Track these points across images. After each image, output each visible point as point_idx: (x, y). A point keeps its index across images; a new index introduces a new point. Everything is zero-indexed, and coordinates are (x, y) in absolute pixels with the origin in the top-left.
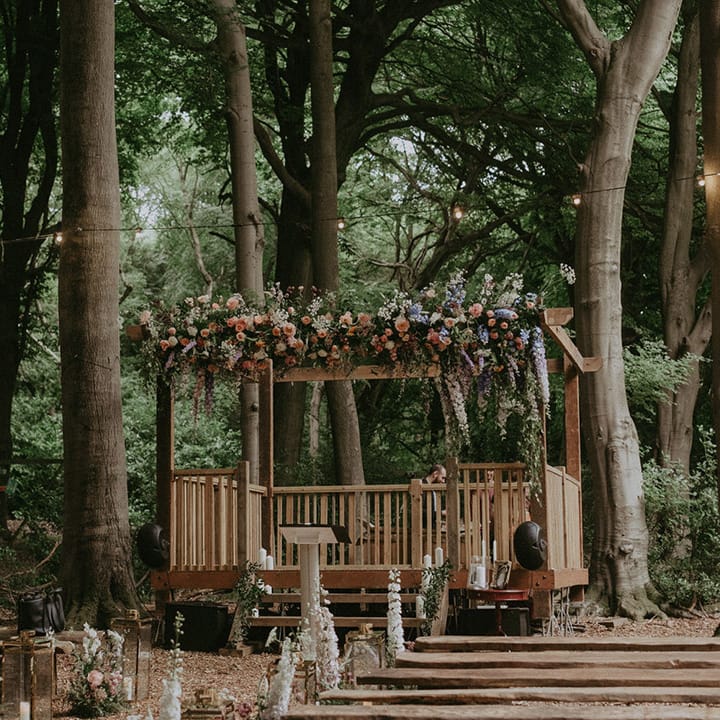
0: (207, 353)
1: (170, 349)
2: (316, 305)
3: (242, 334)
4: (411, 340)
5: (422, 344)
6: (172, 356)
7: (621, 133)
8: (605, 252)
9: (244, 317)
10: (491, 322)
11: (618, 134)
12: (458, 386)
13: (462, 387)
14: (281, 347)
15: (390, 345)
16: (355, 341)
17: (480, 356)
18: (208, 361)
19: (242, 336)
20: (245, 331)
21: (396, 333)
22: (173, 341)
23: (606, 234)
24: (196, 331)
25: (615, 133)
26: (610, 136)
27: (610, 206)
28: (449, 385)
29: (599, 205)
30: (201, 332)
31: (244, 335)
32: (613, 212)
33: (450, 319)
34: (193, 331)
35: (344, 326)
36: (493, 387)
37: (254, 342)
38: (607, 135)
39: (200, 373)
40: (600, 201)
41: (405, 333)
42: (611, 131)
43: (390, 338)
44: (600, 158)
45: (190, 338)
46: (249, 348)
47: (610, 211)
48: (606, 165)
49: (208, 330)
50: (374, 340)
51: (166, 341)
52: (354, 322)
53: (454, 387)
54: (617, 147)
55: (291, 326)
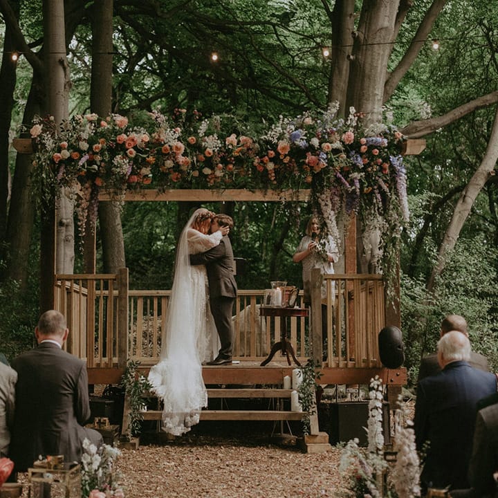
0: (96, 167)
1: (61, 162)
2: (204, 127)
3: (132, 150)
4: (290, 161)
5: (301, 165)
6: (62, 170)
7: (390, 7)
8: (374, 104)
9: (133, 135)
10: (364, 149)
11: (388, 8)
12: (331, 205)
13: (333, 206)
14: (169, 163)
15: (271, 166)
16: (239, 161)
17: (356, 178)
18: (97, 174)
19: (132, 152)
20: (135, 148)
21: (278, 154)
22: (66, 154)
23: (375, 89)
24: (88, 146)
25: (386, 7)
26: (382, 9)
27: (379, 66)
28: (323, 203)
29: (371, 65)
30: (94, 147)
31: (134, 152)
32: (381, 72)
33: (328, 144)
34: (84, 146)
35: (230, 147)
36: (361, 206)
37: (145, 158)
38: (379, 9)
39: (87, 185)
40: (372, 62)
41: (285, 156)
42: (383, 5)
43: (271, 160)
44: (373, 27)
45: (81, 152)
46: (138, 163)
47: (379, 71)
48: (378, 34)
49: (100, 145)
50: (256, 161)
51: (59, 154)
52: (238, 144)
53: (326, 205)
54: (387, 18)
55: (180, 144)
